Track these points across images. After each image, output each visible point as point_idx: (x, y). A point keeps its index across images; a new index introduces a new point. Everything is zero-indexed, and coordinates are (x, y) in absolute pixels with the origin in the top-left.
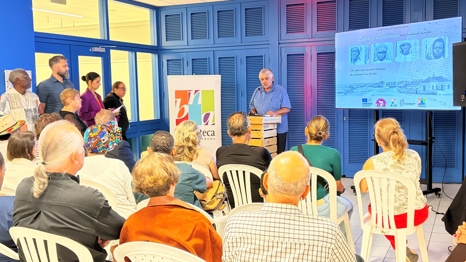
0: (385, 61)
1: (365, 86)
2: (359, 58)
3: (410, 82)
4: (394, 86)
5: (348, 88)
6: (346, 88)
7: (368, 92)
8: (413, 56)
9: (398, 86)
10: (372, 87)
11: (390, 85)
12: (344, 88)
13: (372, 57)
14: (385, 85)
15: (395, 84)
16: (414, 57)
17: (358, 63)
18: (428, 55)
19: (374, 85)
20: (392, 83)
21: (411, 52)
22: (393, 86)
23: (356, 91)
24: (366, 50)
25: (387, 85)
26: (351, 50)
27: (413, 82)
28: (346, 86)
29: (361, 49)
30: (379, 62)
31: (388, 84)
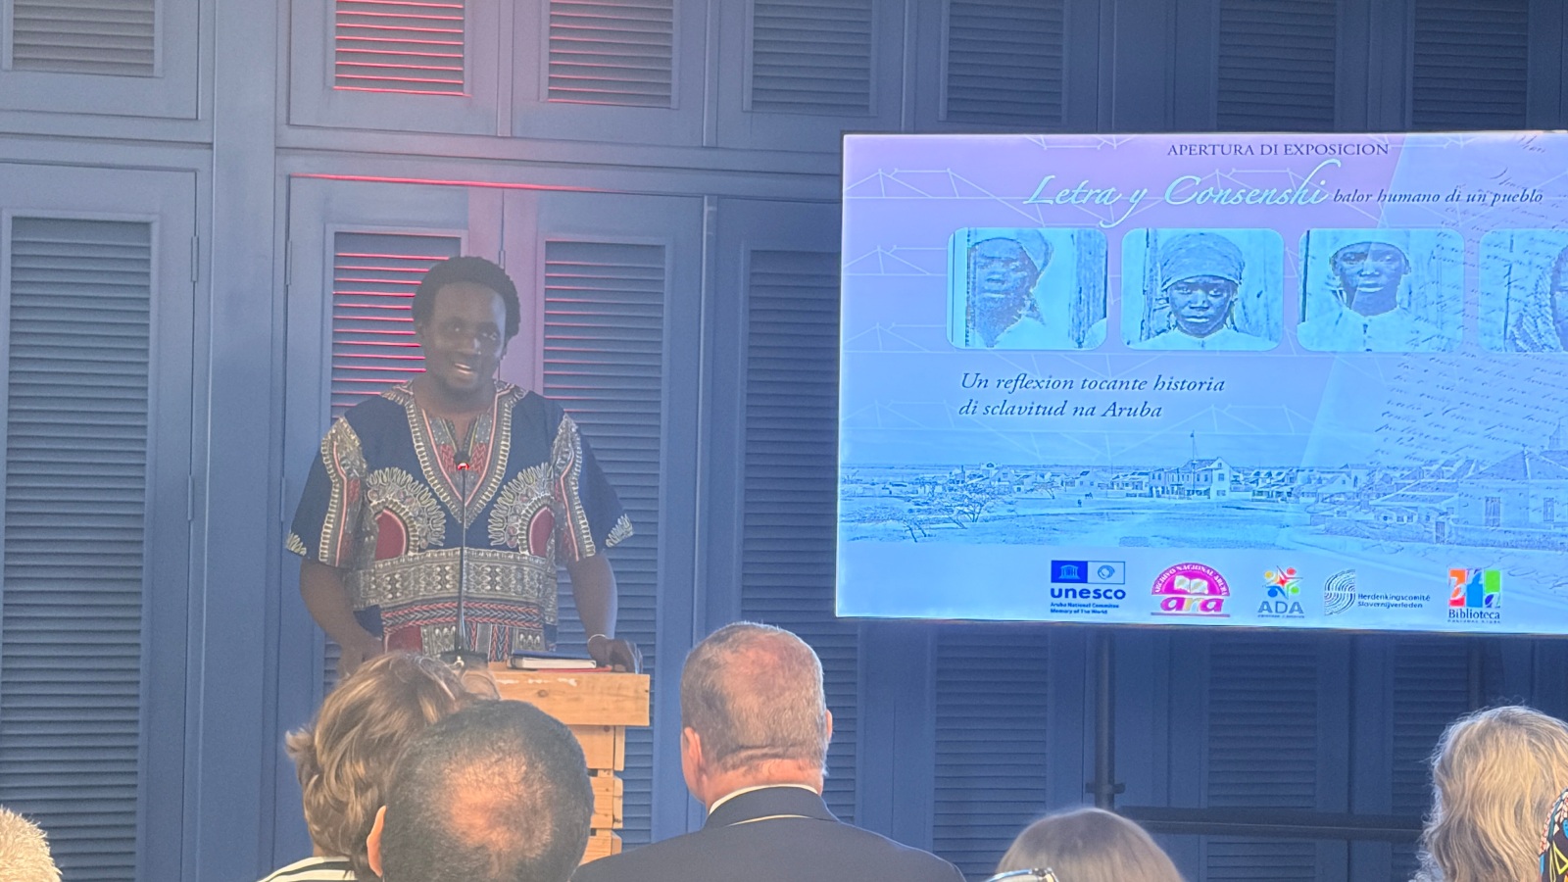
0: (1222, 339)
1: (1072, 483)
2: (1032, 308)
3: (1397, 474)
4: (1287, 489)
5: (939, 489)
6: (921, 490)
7: (1097, 519)
8: (1420, 324)
9: (1315, 494)
10: (1129, 489)
11: (1256, 482)
12: (910, 488)
13: (1131, 308)
14: (1226, 485)
15: (1292, 480)
16: (1427, 330)
17: (1023, 334)
18: (1519, 325)
19: (1145, 479)
20: (1270, 474)
21: (1406, 296)
22: (1279, 493)
23: (1004, 513)
24: (1081, 264)
25: (1236, 480)
26: (973, 248)
27: (1416, 474)
28: (928, 477)
29: (1047, 254)
30: (1178, 339)
31: (1242, 477)
